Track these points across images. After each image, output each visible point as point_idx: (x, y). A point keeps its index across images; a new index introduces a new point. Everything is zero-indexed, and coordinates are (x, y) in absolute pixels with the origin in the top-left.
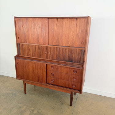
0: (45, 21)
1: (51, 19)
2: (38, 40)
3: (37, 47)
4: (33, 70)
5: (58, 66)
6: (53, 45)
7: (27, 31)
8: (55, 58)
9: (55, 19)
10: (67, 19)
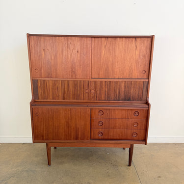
0: (87, 41)
1: (96, 39)
2: (73, 72)
3: (71, 83)
4: (68, 122)
5: (110, 109)
6: (99, 78)
7: (53, 58)
8: (103, 98)
9: (103, 39)
10: (121, 39)
